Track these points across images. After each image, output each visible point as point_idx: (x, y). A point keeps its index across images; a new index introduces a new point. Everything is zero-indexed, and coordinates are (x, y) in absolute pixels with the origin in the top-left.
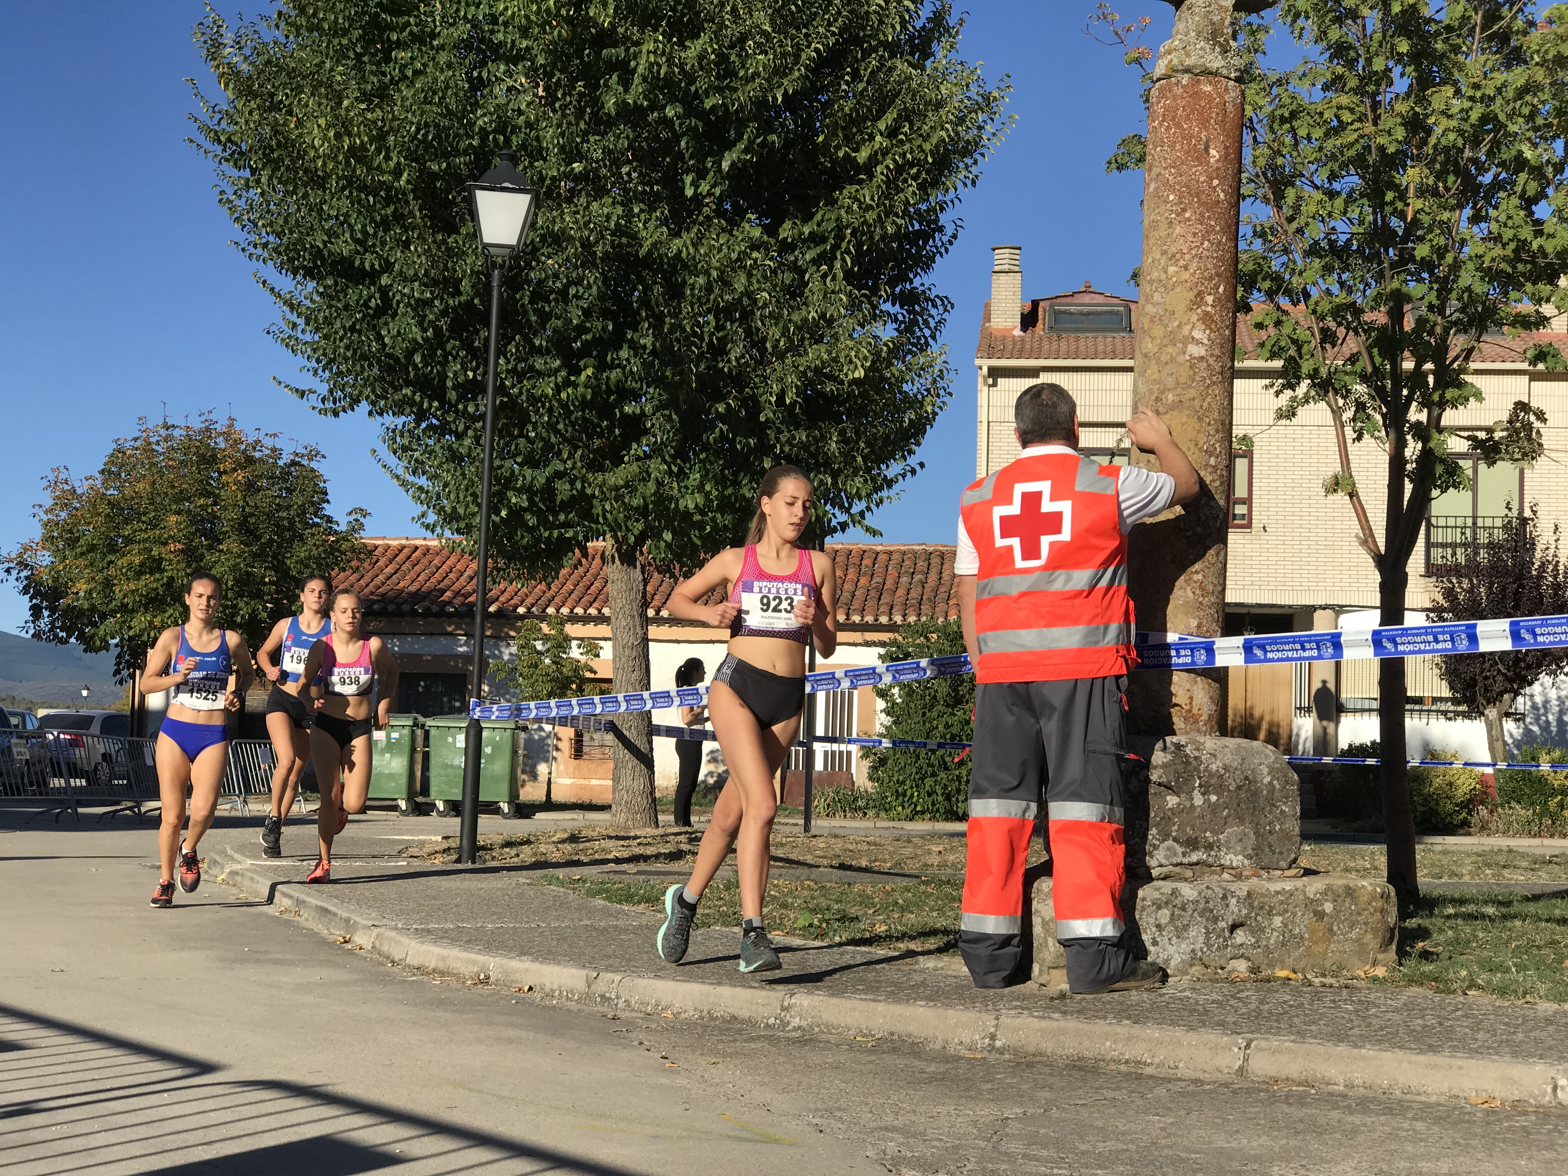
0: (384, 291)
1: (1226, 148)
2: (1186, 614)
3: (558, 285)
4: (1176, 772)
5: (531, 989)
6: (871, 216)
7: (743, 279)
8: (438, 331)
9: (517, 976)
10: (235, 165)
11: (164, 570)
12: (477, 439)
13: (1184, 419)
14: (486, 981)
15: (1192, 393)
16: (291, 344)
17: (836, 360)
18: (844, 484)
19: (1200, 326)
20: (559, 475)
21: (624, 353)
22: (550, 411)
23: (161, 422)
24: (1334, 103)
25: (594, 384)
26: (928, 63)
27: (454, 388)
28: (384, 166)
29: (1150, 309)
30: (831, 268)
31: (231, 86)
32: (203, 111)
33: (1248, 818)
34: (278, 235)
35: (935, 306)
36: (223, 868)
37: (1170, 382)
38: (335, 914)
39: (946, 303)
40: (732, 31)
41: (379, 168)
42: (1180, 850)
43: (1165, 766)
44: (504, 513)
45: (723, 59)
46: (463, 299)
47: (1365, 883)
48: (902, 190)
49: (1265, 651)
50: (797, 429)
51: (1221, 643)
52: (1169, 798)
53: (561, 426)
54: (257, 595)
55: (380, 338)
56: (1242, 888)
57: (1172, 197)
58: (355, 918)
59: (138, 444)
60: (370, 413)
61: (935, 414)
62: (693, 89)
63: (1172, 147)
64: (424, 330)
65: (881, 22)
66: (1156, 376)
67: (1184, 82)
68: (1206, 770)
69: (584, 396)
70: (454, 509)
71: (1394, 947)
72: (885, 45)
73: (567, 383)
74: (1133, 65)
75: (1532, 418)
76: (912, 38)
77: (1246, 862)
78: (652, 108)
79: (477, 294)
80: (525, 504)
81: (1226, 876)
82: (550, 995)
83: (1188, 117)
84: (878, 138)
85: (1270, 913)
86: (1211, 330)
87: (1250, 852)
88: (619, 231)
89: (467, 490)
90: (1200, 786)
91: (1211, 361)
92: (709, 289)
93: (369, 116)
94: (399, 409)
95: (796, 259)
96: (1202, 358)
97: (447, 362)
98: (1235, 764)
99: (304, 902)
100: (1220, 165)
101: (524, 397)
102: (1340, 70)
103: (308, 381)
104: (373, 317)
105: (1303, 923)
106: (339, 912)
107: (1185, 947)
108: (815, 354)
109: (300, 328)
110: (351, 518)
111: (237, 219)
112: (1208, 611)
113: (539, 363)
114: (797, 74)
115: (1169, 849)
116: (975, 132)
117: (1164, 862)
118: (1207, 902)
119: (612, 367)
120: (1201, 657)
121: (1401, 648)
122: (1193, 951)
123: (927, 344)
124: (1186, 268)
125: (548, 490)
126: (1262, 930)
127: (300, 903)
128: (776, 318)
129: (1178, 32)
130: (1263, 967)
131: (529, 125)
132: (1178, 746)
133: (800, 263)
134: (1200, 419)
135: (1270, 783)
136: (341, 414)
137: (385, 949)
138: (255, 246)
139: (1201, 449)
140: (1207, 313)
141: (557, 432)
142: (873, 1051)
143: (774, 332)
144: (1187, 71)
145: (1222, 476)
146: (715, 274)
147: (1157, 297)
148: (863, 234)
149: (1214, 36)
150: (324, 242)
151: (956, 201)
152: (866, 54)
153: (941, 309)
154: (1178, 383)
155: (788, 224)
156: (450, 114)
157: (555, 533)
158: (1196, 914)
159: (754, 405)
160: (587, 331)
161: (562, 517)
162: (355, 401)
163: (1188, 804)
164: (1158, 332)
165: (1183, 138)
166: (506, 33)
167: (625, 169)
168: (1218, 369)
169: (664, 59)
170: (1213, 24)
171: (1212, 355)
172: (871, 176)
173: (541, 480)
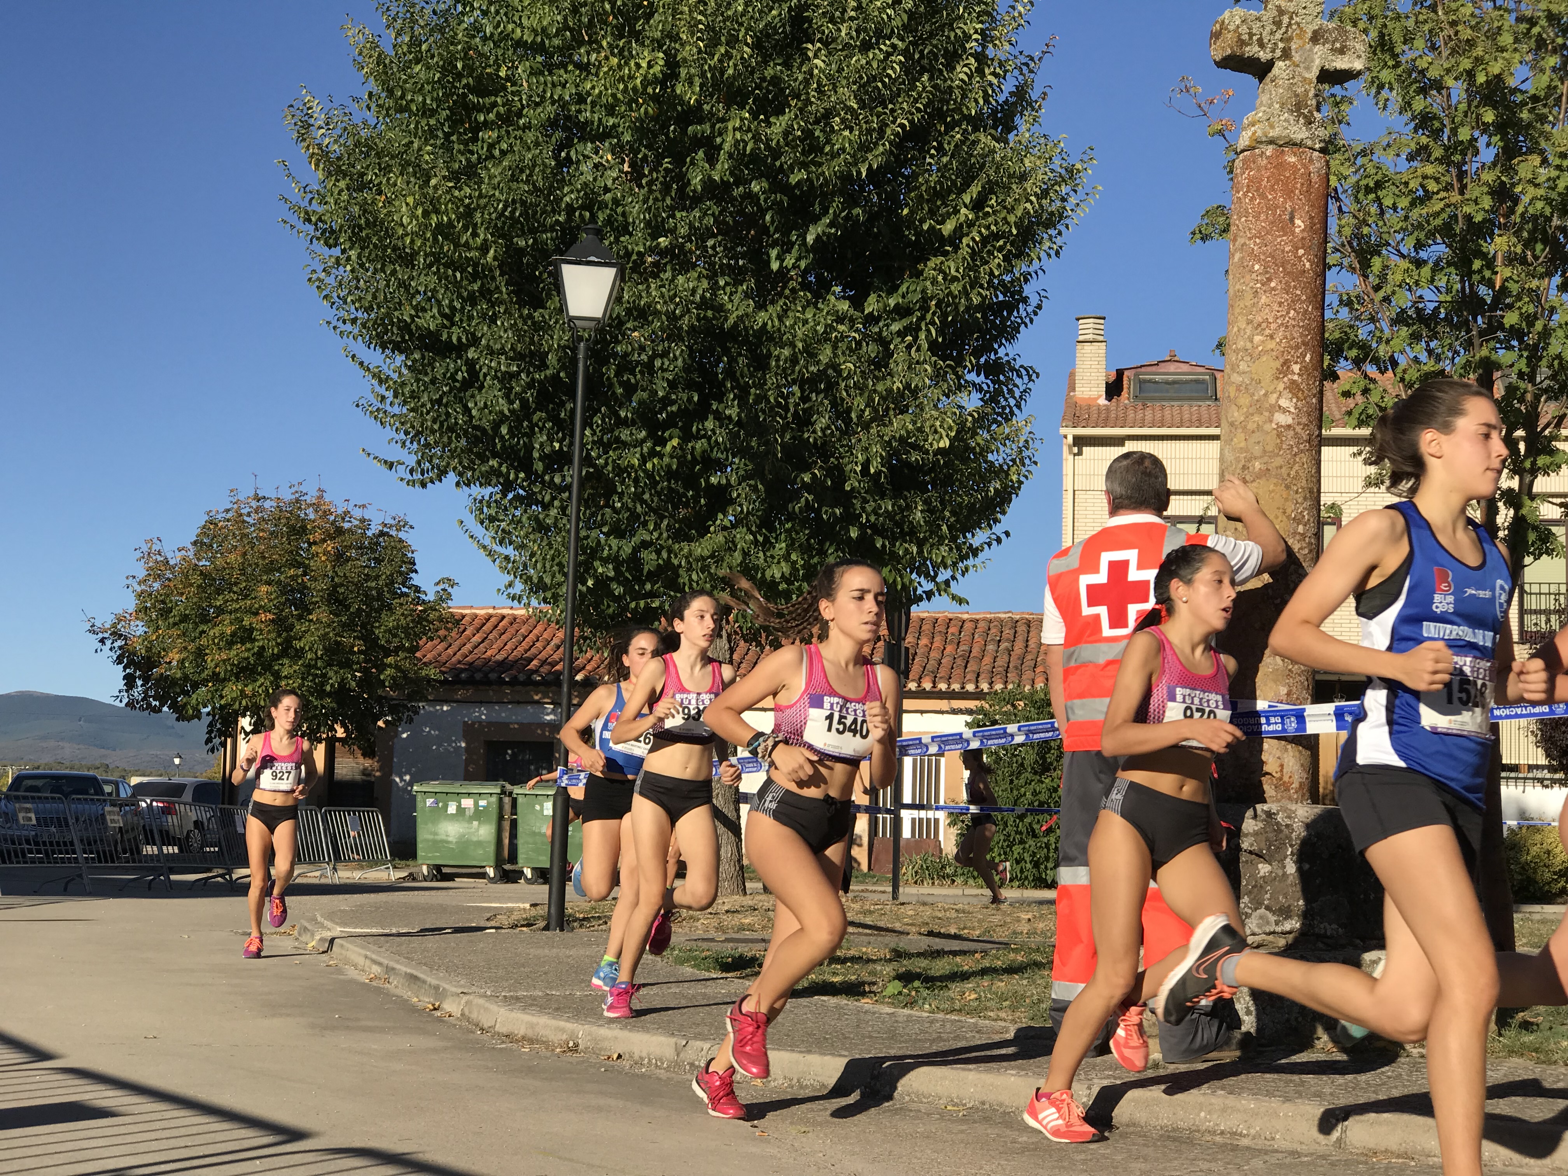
0: (471, 365)
1: (1311, 218)
2: (1275, 681)
3: (644, 357)
4: (1267, 840)
5: (619, 1056)
6: (956, 288)
7: (829, 352)
8: (524, 403)
9: (606, 1044)
10: (326, 243)
11: (254, 640)
12: (563, 509)
13: (1272, 487)
14: (575, 1049)
15: (1279, 461)
16: (380, 417)
17: (920, 430)
18: (930, 553)
19: (1287, 394)
20: (645, 545)
21: (710, 424)
22: (636, 481)
23: (252, 495)
24: (1419, 171)
25: (679, 454)
26: (1011, 137)
27: (541, 459)
28: (471, 242)
29: (1236, 378)
30: (916, 338)
31: (321, 166)
32: (294, 191)
33: (1341, 887)
34: (369, 309)
35: (1020, 376)
36: (313, 935)
37: (1257, 450)
38: (424, 982)
39: (1031, 373)
40: (817, 107)
42: (1271, 919)
43: (1256, 834)
44: (590, 583)
45: (808, 134)
46: (548, 372)
48: (987, 263)
50: (882, 498)
51: (1312, 710)
52: (1260, 866)
53: (646, 496)
54: (347, 664)
55: (467, 410)
57: (1257, 267)
58: (444, 985)
59: (229, 516)
60: (458, 484)
61: (1020, 483)
62: (778, 164)
63: (1257, 217)
64: (511, 403)
65: (964, 96)
66: (1243, 444)
67: (1268, 154)
68: (1296, 838)
69: (669, 466)
70: (541, 579)
72: (968, 118)
73: (653, 454)
74: (1216, 137)
76: (995, 112)
77: (1338, 931)
78: (737, 183)
79: (563, 368)
80: (612, 574)
81: (1320, 945)
82: (639, 1063)
83: (1272, 188)
84: (964, 211)
86: (1298, 399)
87: (1344, 919)
88: (704, 304)
89: (553, 560)
90: (1291, 854)
91: (1299, 429)
92: (794, 360)
93: (457, 193)
94: (486, 480)
95: (881, 331)
96: (1289, 426)
97: (534, 433)
98: (1326, 833)
99: (393, 969)
100: (1305, 234)
101: (610, 468)
102: (1424, 140)
103: (396, 453)
104: (460, 390)
106: (429, 979)
107: (1277, 1016)
108: (899, 424)
109: (388, 401)
110: (439, 588)
111: (326, 296)
112: (1298, 678)
113: (624, 434)
114: (881, 149)
115: (1259, 918)
116: (1059, 203)
117: (1256, 929)
119: (698, 437)
120: (1292, 725)
122: (1285, 1021)
123: (1012, 413)
124: (1272, 337)
125: (634, 561)
127: (389, 970)
128: (861, 388)
129: (1261, 104)
131: (615, 201)
132: (1269, 814)
133: (885, 334)
134: (1288, 487)
136: (429, 485)
137: (474, 1016)
138: (344, 322)
139: (1289, 517)
140: (1293, 382)
141: (643, 502)
142: (964, 1120)
143: (859, 402)
144: (1271, 142)
145: (1310, 544)
146: (800, 345)
147: (1243, 366)
148: (948, 305)
149: (1298, 108)
150: (412, 317)
151: (1040, 272)
152: (950, 127)
153: (1026, 378)
154: (1265, 451)
155: (873, 298)
156: (537, 191)
157: (642, 603)
159: (839, 475)
160: (673, 403)
161: (648, 586)
162: (443, 472)
163: (1278, 873)
164: (1244, 400)
165: (1268, 209)
166: (593, 112)
167: (710, 243)
168: (1305, 437)
169: (750, 135)
170: (1297, 96)
171: (1299, 424)
172: (957, 248)
173: (627, 550)
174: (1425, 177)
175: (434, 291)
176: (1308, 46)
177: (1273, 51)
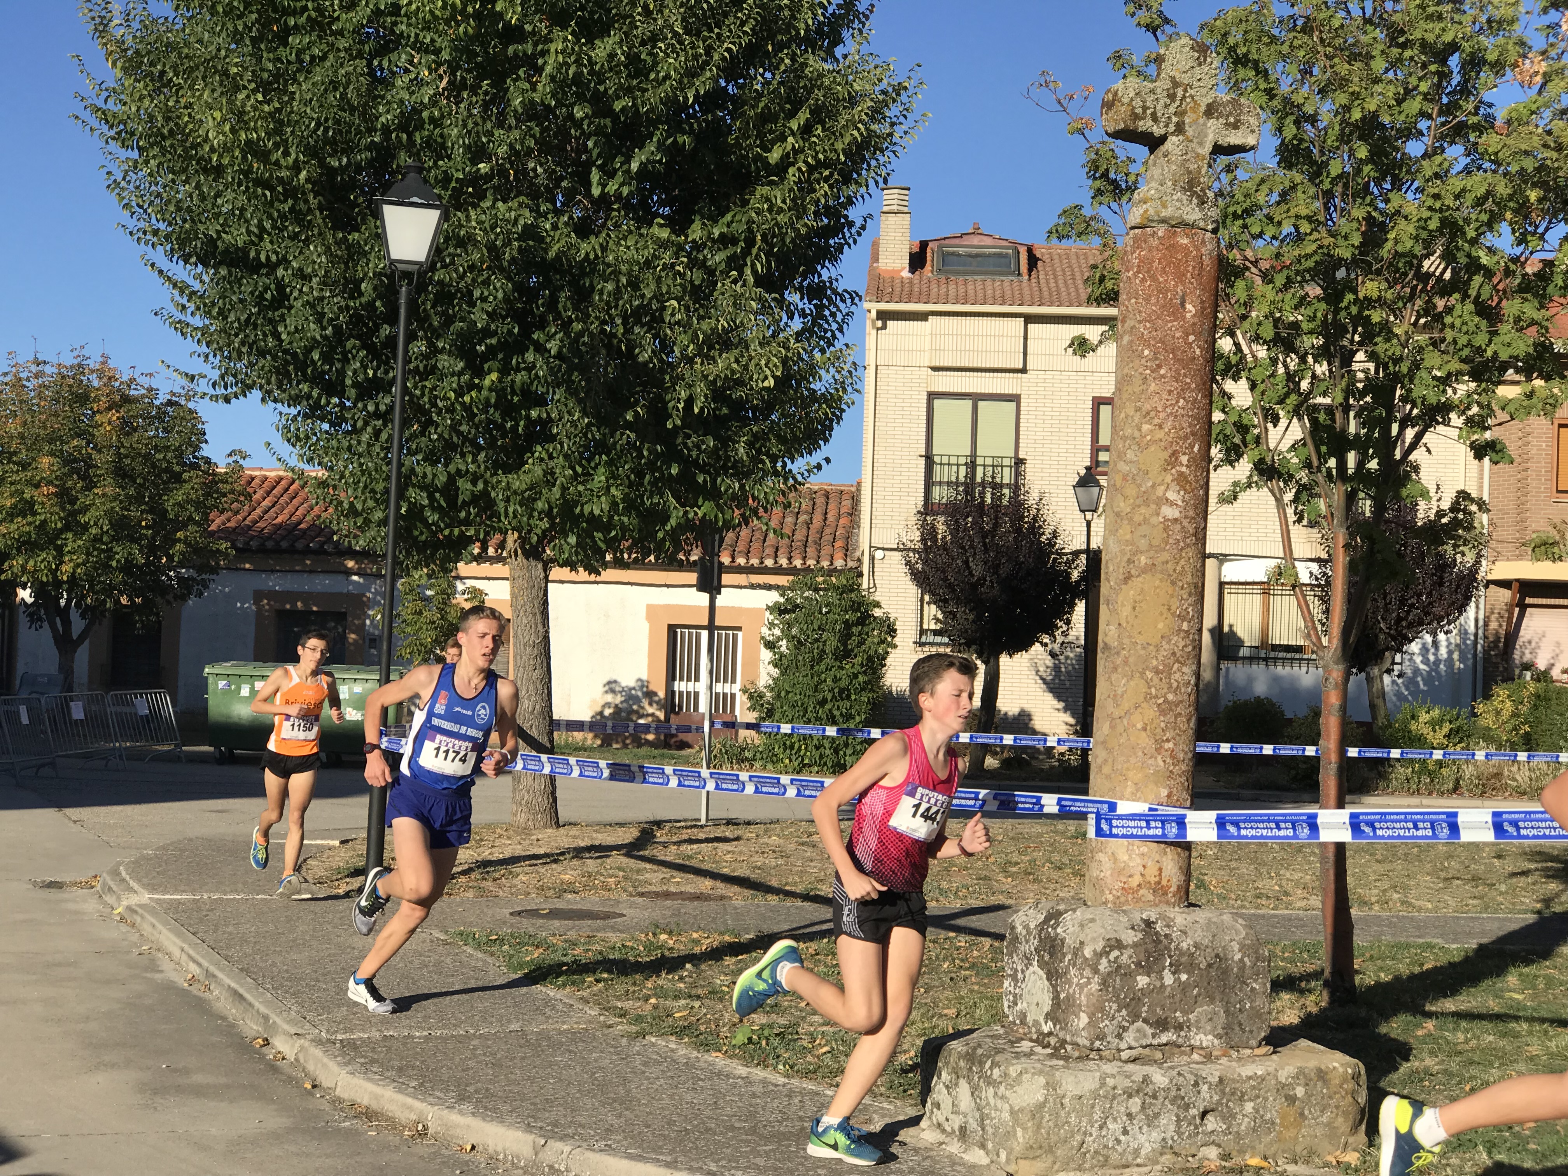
0: (281, 286)
1: (1202, 302)
2: (1156, 783)
3: (463, 285)
4: (1146, 951)
5: (473, 1148)
6: (782, 218)
7: (653, 287)
8: (337, 330)
9: (458, 1132)
10: (123, 144)
11: (35, 514)
12: (376, 435)
13: (1157, 583)
14: (425, 1134)
15: (1165, 556)
16: (181, 328)
17: (746, 368)
18: (752, 489)
19: (1175, 486)
20: (461, 474)
21: (530, 356)
22: (453, 413)
23: (31, 358)
25: (498, 387)
26: (838, 52)
27: (353, 385)
28: (282, 161)
29: (1122, 466)
30: (741, 273)
31: (119, 64)
32: (88, 88)
33: (1218, 997)
34: (170, 223)
35: (843, 299)
36: (119, 899)
37: (1143, 543)
38: (251, 1004)
40: (642, 30)
41: (277, 163)
42: (1149, 1031)
43: (1135, 945)
44: (402, 511)
45: (633, 58)
46: (364, 300)
47: (1336, 1064)
48: (814, 190)
49: (1239, 828)
50: (704, 434)
51: (1192, 816)
52: (1139, 978)
53: (464, 428)
55: (276, 334)
56: (1213, 1073)
57: (1146, 352)
58: (274, 1018)
60: (263, 400)
62: (602, 89)
63: (1147, 300)
64: (324, 328)
66: (1128, 537)
67: (1160, 234)
68: (1177, 948)
69: (487, 399)
70: (352, 504)
71: (1363, 1127)
72: (797, 40)
73: (471, 387)
75: (1474, 508)
77: (1216, 1042)
78: (560, 106)
79: (381, 297)
80: (426, 502)
81: (1195, 1057)
82: (494, 1158)
83: (1164, 271)
84: (790, 139)
85: (1241, 1099)
86: (1186, 491)
87: (1220, 1031)
88: (525, 234)
89: (365, 486)
90: (1171, 965)
91: (1185, 523)
92: (617, 293)
93: (266, 108)
94: (294, 400)
95: (706, 259)
96: (1176, 520)
97: (347, 360)
98: (1206, 942)
99: (214, 976)
100: (1196, 320)
101: (426, 399)
103: (197, 366)
104: (269, 310)
105: (1274, 1108)
106: (257, 1004)
107: (1156, 1135)
108: (726, 364)
109: (189, 311)
110: (230, 460)
111: (126, 206)
112: (1179, 780)
113: (442, 364)
114: (708, 74)
115: (1138, 1031)
117: (1134, 1044)
118: (1179, 1089)
119: (518, 370)
120: (1172, 830)
121: (1379, 833)
122: (1164, 1139)
123: (834, 336)
124: (1160, 426)
125: (450, 489)
126: (1233, 1116)
127: (209, 975)
128: (685, 325)
129: (1153, 180)
130: (1234, 1153)
131: (432, 119)
132: (1148, 922)
133: (709, 263)
134: (1173, 583)
135: (1241, 960)
136: (233, 401)
137: (310, 1067)
138: (145, 233)
139: (1174, 614)
140: (1181, 474)
141: (459, 434)
143: (684, 339)
144: (1163, 222)
145: (1194, 640)
146: (624, 280)
147: (1130, 455)
148: (774, 236)
149: (1191, 186)
150: (218, 232)
152: (778, 49)
153: (849, 301)
154: (1151, 545)
155: (697, 225)
156: (352, 109)
157: (456, 531)
158: (1167, 1102)
159: (661, 412)
160: (493, 334)
161: (463, 515)
162: (247, 388)
163: (1158, 984)
164: (1131, 491)
165: (1159, 292)
166: (409, 25)
167: (531, 165)
168: (1192, 531)
169: (573, 58)
170: (1190, 172)
171: (1186, 517)
172: (783, 179)
173: (443, 478)
174: (1297, 217)
175: (242, 210)
176: (1201, 121)
177: (1167, 126)
